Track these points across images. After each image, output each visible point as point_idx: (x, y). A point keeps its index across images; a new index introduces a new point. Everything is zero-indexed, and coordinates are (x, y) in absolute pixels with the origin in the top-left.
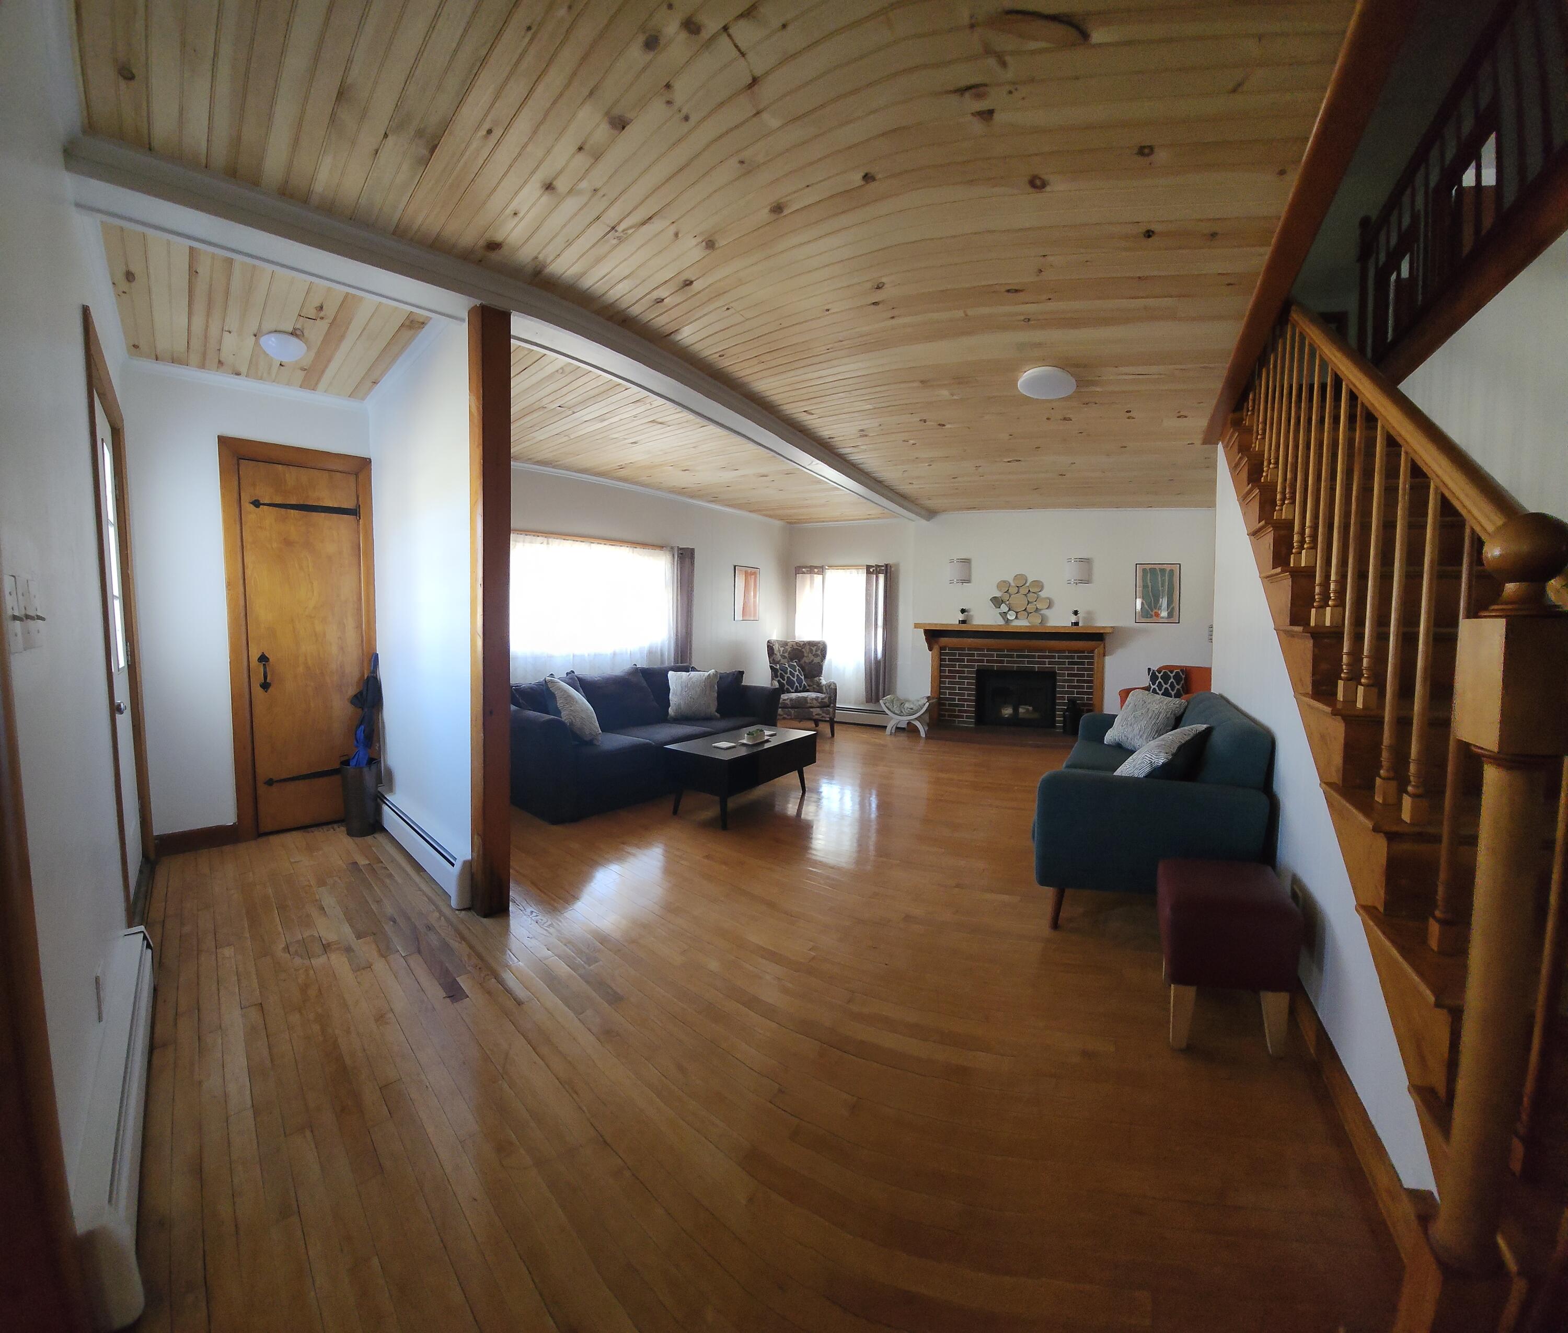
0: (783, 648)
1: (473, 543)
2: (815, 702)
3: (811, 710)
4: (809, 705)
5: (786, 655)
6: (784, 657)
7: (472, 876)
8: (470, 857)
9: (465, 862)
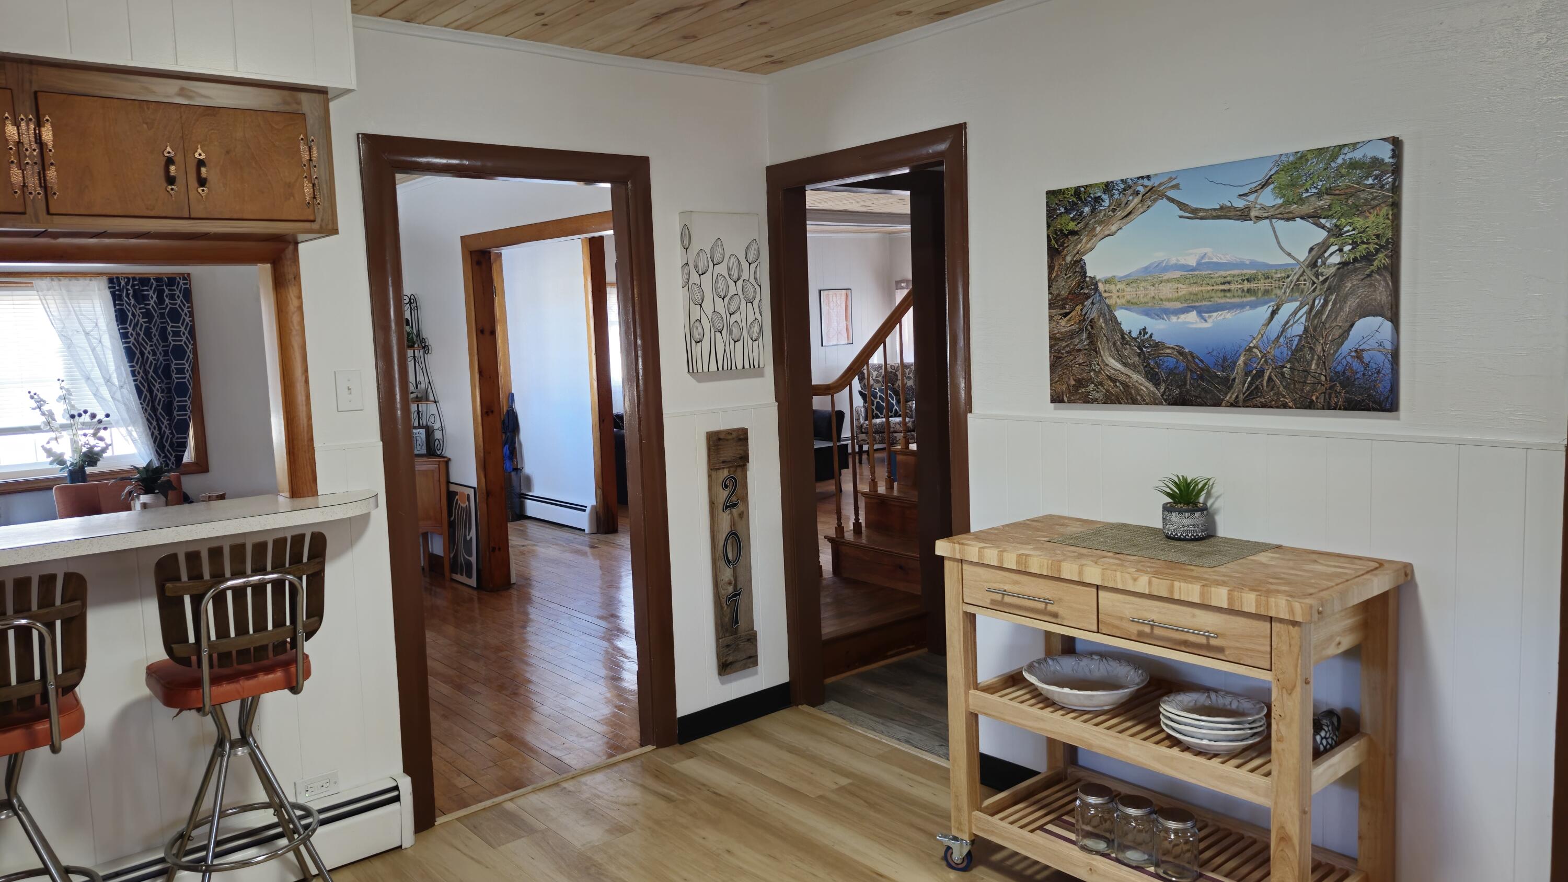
0: (876, 372)
1: (589, 347)
2: (898, 426)
3: (895, 435)
4: (892, 429)
5: (880, 379)
6: (878, 382)
7: (597, 513)
8: (594, 503)
9: (592, 506)
